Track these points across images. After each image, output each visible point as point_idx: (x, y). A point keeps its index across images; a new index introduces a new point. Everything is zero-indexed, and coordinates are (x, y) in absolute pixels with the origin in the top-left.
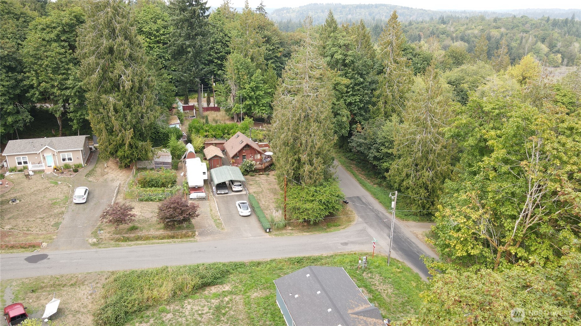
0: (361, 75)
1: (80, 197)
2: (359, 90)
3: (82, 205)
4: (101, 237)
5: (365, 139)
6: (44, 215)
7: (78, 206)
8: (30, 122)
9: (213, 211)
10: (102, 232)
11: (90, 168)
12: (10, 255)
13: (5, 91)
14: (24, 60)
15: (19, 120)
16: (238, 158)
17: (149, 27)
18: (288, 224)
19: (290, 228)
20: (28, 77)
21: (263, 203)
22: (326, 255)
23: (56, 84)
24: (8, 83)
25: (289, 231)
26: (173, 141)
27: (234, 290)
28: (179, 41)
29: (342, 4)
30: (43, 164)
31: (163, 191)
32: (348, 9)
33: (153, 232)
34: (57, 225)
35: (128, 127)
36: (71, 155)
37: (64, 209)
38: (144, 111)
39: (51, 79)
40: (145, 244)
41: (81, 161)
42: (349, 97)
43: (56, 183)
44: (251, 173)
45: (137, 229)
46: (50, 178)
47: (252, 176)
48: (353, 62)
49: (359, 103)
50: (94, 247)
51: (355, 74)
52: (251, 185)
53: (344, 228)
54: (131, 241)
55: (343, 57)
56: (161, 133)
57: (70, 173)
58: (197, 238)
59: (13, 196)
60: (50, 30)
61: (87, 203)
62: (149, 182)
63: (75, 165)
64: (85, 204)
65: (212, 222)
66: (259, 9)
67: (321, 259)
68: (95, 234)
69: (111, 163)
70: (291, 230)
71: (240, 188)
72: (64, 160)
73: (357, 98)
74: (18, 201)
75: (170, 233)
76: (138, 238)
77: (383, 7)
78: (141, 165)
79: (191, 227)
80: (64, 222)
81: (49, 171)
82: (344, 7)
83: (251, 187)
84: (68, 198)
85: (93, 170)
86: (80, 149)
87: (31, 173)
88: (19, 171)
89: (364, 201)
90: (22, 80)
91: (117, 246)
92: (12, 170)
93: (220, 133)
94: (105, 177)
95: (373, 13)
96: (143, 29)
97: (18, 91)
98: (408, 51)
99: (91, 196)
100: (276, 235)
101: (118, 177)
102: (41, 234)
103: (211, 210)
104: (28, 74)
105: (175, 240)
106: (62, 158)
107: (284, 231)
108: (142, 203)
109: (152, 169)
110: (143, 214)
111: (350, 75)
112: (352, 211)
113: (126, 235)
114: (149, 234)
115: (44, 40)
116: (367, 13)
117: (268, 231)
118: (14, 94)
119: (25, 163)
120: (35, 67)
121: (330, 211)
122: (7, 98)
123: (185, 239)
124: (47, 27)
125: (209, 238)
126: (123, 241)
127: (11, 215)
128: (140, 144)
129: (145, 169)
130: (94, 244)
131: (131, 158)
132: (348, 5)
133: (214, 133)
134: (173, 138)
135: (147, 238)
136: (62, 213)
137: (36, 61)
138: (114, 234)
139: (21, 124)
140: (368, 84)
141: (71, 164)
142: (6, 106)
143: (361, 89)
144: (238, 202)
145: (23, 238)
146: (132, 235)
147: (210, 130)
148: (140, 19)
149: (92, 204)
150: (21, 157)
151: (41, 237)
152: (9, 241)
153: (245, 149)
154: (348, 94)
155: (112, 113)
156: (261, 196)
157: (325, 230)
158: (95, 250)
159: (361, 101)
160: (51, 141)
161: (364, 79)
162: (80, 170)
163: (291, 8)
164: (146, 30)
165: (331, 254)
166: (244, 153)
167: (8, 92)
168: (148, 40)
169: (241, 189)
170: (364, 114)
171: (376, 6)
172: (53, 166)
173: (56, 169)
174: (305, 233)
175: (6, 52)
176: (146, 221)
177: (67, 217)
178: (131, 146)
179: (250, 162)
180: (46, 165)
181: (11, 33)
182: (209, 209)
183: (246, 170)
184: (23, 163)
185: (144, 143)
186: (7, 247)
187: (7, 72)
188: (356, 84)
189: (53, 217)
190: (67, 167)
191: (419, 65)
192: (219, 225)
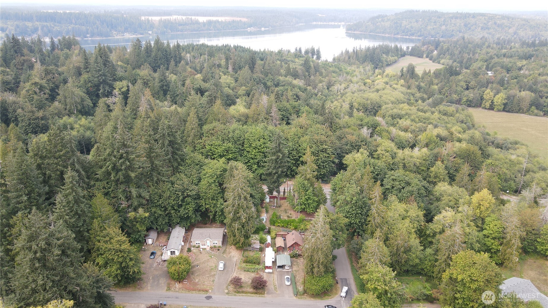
1: (221, 268)
4: (229, 290)
6: (208, 275)
7: (221, 272)
9: (274, 280)
10: (230, 287)
11: (224, 248)
12: (200, 295)
16: (291, 249)
18: (305, 292)
19: (306, 294)
21: (297, 278)
25: (305, 297)
34: (213, 281)
35: (242, 236)
37: (215, 273)
40: (246, 296)
41: (221, 245)
43: (211, 257)
44: (296, 257)
45: (242, 286)
46: (209, 253)
47: (296, 259)
50: (227, 295)
52: (295, 265)
53: (331, 298)
54: (240, 293)
57: (216, 251)
58: (266, 295)
59: (196, 263)
63: (218, 247)
64: (223, 271)
65: (273, 287)
68: (227, 288)
69: (233, 247)
72: (214, 243)
74: (199, 266)
75: (255, 291)
76: (243, 292)
78: (246, 248)
80: (216, 280)
81: (208, 249)
83: (294, 267)
84: (217, 266)
85: (226, 250)
86: (221, 240)
87: (201, 250)
88: (197, 248)
89: (348, 282)
91: (235, 295)
92: (194, 247)
93: (286, 225)
94: (230, 254)
95: (469, 24)
99: (225, 266)
100: (299, 298)
101: (236, 254)
105: (257, 295)
108: (245, 272)
110: (245, 279)
112: (339, 288)
113: (238, 290)
114: (247, 290)
116: (462, 24)
117: (295, 295)
123: (260, 296)
125: (270, 296)
126: (237, 293)
127: (197, 274)
129: (247, 250)
130: (227, 293)
135: (246, 293)
136: (215, 275)
138: (234, 288)
144: (286, 277)
145: (203, 287)
146: (241, 290)
147: (281, 223)
149: (225, 271)
151: (209, 286)
152: (198, 287)
153: (295, 244)
155: (236, 230)
156: (297, 273)
162: (220, 249)
163: (386, 16)
169: (289, 269)
171: (474, 16)
172: (210, 246)
173: (211, 248)
176: (246, 283)
177: (216, 277)
179: (296, 252)
180: (207, 245)
182: (273, 278)
183: (294, 255)
184: (198, 243)
186: (198, 290)
189: (212, 276)
190: (215, 247)
192: (276, 289)
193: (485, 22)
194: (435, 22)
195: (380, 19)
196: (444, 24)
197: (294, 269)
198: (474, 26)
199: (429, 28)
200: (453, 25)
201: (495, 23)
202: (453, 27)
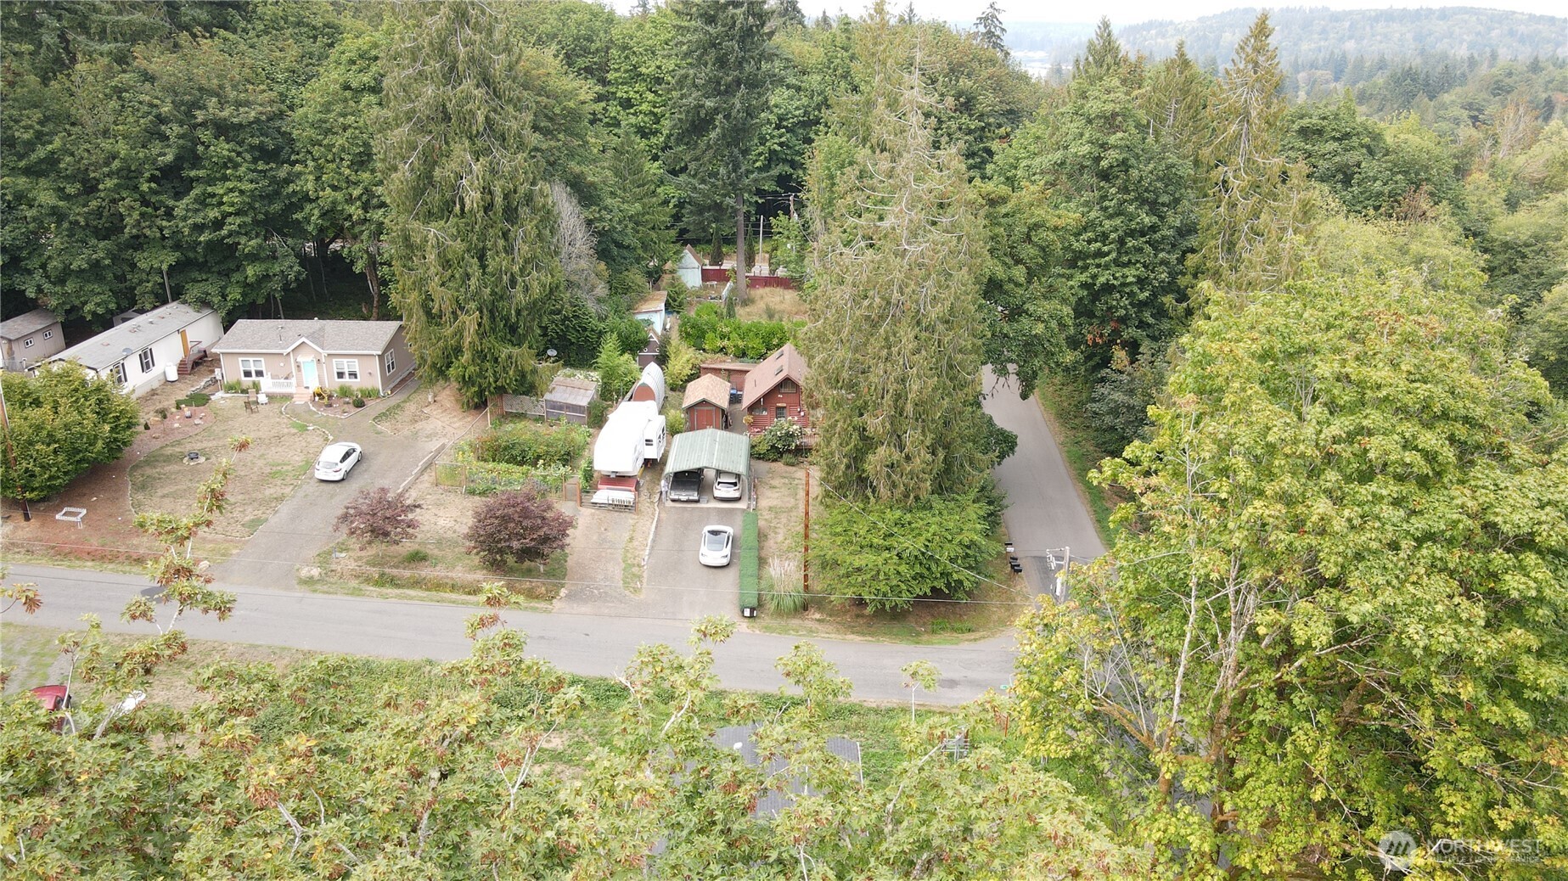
0: (1154, 207)
1: (330, 465)
2: (1140, 250)
3: (332, 485)
4: (334, 567)
5: (1131, 392)
6: (240, 497)
7: (324, 485)
8: (297, 279)
9: (635, 543)
10: (343, 555)
11: (392, 400)
12: (121, 578)
13: (243, 203)
14: (295, 133)
15: (274, 275)
16: (765, 413)
17: (658, 63)
18: (809, 603)
19: (817, 616)
20: (299, 175)
21: (777, 539)
22: (874, 705)
23: (356, 193)
24: (253, 186)
26: (609, 351)
27: (569, 751)
28: (690, 99)
29: (1333, 9)
30: (293, 380)
31: (526, 474)
32: (1347, 24)
33: (460, 574)
34: (255, 524)
35: (472, 305)
36: (355, 365)
37: (288, 490)
38: (516, 269)
39: (348, 181)
40: (422, 599)
41: (376, 382)
42: (1107, 267)
43: (304, 428)
44: (787, 457)
45: (424, 558)
46: (297, 416)
47: (788, 464)
48: (1124, 165)
49: (1135, 289)
50: (305, 587)
51: (1131, 202)
52: (774, 487)
53: (975, 640)
54: (397, 586)
55: (1096, 151)
56: (593, 330)
57: (346, 407)
58: (557, 604)
59: (198, 446)
60: (364, 63)
61: (344, 483)
62: (505, 449)
63: (361, 391)
64: (339, 485)
65: (616, 570)
66: (986, 19)
67: (852, 712)
68: (324, 558)
70: (818, 620)
71: (732, 493)
72: (341, 375)
73: (1131, 274)
74: (202, 459)
77: (1466, 17)
78: (514, 404)
79: (557, 574)
80: (274, 520)
81: (302, 398)
82: (1336, 18)
83: (769, 493)
84: (311, 465)
85: (398, 406)
86: (374, 353)
87: (262, 398)
90: (287, 181)
92: (230, 388)
93: (756, 343)
94: (419, 426)
95: (1430, 35)
96: (643, 70)
97: (276, 207)
98: (1355, 141)
99: (364, 466)
100: (766, 628)
101: (448, 429)
102: (211, 541)
103: (631, 539)
104: (298, 168)
106: (335, 371)
107: (795, 622)
108: (471, 497)
109: (540, 419)
110: (456, 527)
111: (1112, 204)
112: (1027, 597)
113: (395, 572)
114: (447, 577)
115: (347, 87)
116: (1409, 36)
117: (747, 613)
118: (266, 214)
119: (259, 373)
120: (317, 151)
121: (935, 584)
122: (248, 220)
124: (361, 57)
125: (585, 609)
126: (376, 584)
127: (173, 489)
128: (505, 351)
129: (521, 416)
130: (309, 582)
131: (480, 386)
132: (1351, 13)
133: (741, 344)
134: (610, 345)
135: (438, 586)
136: (280, 499)
137: (319, 137)
138: (367, 563)
139: (276, 285)
140: (1171, 232)
141: (355, 388)
142: (243, 240)
143: (1148, 249)
144: (709, 529)
146: (407, 573)
147: (734, 335)
148: (638, 43)
149: (355, 485)
150: (251, 359)
151: (209, 546)
152: (137, 547)
153: (783, 390)
154: (1103, 261)
155: (433, 268)
156: (784, 520)
157: (915, 636)
158: (301, 595)
159: (1141, 282)
160: (322, 329)
161: (1161, 218)
162: (370, 403)
164: (647, 71)
165: (889, 705)
166: (780, 401)
167: (252, 208)
168: (650, 96)
169: (737, 495)
170: (1151, 321)
171: (1444, 14)
172: (314, 386)
173: (319, 395)
174: (851, 637)
175: (253, 114)
178: (480, 356)
179: (786, 426)
180: (299, 385)
181: (287, 70)
182: (627, 536)
183: (773, 447)
184: (253, 374)
185: (515, 351)
186: (128, 558)
187: (255, 160)
188: (1132, 233)
189: (256, 504)
190: (345, 392)
191: (1378, 183)
192: (632, 576)
193: (1480, 28)
194: (1324, 31)
195: (1153, 32)
196: (1350, 38)
197: (764, 503)
198: (1445, 40)
199: (1305, 46)
200: (1379, 38)
201: (1512, 33)
202: (1381, 42)
